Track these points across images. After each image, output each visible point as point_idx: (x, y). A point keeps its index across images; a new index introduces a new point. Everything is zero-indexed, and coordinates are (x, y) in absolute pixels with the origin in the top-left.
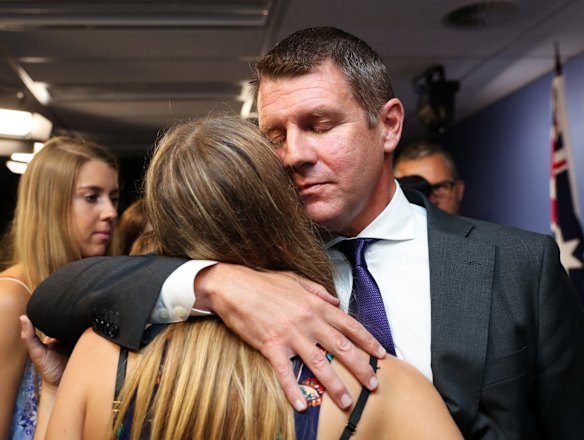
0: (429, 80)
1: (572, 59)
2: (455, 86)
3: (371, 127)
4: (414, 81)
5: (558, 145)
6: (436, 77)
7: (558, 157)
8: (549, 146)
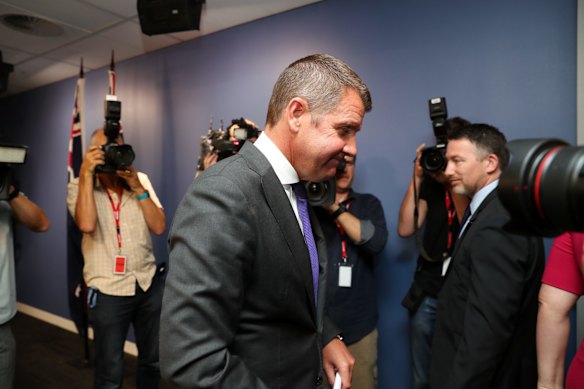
5: (77, 120)
7: (76, 127)
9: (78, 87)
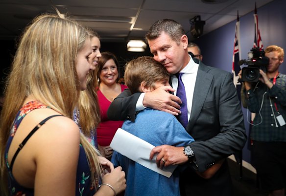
0: (195, 20)
1: (242, 16)
2: (204, 22)
3: (178, 45)
4: (190, 20)
5: (236, 44)
6: (198, 19)
7: (236, 48)
8: (234, 45)
9: (237, 26)
